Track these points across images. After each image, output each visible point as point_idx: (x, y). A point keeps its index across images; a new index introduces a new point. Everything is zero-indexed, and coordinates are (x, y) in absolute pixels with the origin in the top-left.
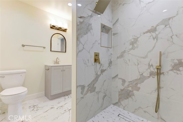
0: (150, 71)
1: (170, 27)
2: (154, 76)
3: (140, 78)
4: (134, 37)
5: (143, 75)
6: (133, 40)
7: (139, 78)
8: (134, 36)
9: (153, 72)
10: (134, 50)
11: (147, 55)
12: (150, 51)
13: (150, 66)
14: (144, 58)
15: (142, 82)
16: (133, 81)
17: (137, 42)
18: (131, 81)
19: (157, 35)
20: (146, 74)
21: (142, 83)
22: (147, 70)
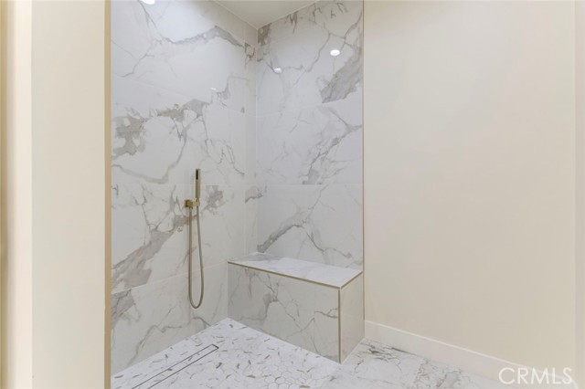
0: (173, 216)
1: (203, 121)
2: (181, 228)
3: (150, 243)
4: (132, 115)
5: (159, 229)
6: (127, 123)
7: (147, 243)
8: (132, 110)
9: (179, 216)
10: (131, 154)
11: (167, 175)
12: (173, 166)
13: (174, 202)
14: (159, 182)
15: (157, 252)
16: (129, 257)
17: (141, 134)
18: (123, 262)
19: (185, 130)
20: (165, 227)
21: (156, 254)
22: (167, 214)
